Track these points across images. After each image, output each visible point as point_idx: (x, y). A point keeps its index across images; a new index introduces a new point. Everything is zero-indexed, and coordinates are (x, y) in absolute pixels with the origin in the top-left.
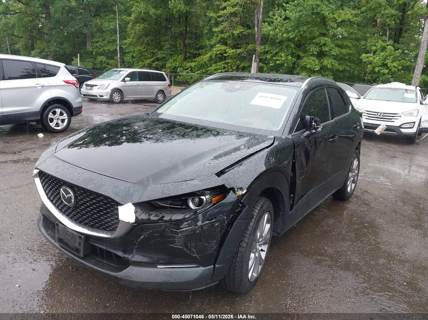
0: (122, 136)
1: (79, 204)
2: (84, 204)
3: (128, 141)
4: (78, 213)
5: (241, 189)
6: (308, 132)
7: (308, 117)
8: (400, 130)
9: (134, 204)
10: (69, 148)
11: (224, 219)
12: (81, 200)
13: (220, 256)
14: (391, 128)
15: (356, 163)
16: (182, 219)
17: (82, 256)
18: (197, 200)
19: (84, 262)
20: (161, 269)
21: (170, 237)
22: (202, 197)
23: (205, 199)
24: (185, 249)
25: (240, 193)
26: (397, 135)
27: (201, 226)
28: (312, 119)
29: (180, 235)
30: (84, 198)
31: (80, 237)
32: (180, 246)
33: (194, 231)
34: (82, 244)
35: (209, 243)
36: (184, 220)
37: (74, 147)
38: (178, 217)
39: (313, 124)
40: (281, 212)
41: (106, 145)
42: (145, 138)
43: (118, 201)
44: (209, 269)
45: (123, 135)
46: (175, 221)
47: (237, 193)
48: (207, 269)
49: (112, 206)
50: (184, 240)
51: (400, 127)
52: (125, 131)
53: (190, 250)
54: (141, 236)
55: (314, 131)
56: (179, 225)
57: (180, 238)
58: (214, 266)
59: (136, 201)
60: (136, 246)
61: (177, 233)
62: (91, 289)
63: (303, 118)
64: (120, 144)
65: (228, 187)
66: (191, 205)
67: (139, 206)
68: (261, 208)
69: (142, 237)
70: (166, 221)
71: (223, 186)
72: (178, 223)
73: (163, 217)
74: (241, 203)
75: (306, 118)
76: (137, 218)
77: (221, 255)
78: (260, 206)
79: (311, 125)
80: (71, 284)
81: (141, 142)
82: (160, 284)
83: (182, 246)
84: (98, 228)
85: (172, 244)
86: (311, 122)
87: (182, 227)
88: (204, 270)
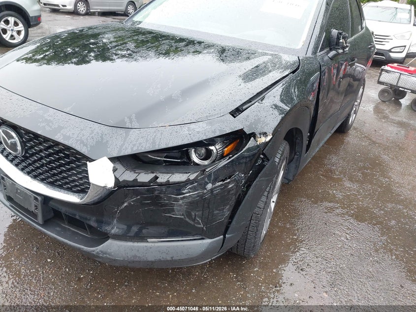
0: (89, 52)
1: (29, 154)
2: (36, 153)
3: (97, 58)
4: (30, 164)
5: (265, 134)
6: (333, 53)
7: (335, 32)
8: (389, 55)
9: (112, 159)
10: (26, 62)
11: (242, 177)
12: (32, 147)
13: (232, 224)
14: (381, 52)
15: (361, 90)
16: (186, 181)
17: (41, 223)
18: (203, 151)
19: (45, 231)
20: (153, 244)
21: (166, 205)
22: (212, 148)
23: (215, 151)
24: (187, 219)
25: (262, 140)
26: (386, 60)
27: (212, 190)
28: (340, 34)
29: (181, 202)
30: (35, 146)
31: (36, 199)
32: (180, 215)
33: (201, 196)
34: (40, 207)
35: (220, 210)
36: (188, 182)
37: (32, 62)
38: (178, 177)
39: (341, 41)
40: (296, 156)
41: (72, 63)
42: (116, 55)
43: (86, 153)
44: (218, 240)
45: (91, 50)
46: (175, 183)
47: (259, 139)
48: (214, 241)
49: (78, 160)
50: (187, 208)
51: (390, 51)
52: (93, 44)
53: (194, 220)
54: (123, 203)
55: (341, 51)
56: (180, 190)
57: (181, 205)
58: (225, 237)
59: (115, 154)
60: (117, 215)
61: (177, 200)
62: (59, 254)
63: (329, 33)
64: (89, 62)
65: (248, 131)
66: (195, 158)
67: (119, 160)
68: (282, 155)
69: (125, 204)
70: (161, 185)
71: (241, 132)
72: (178, 187)
73: (157, 178)
74: (263, 154)
75: (332, 33)
76: (116, 179)
77: (234, 222)
78: (281, 152)
79: (338, 43)
80: (33, 248)
81: (112, 60)
82: (152, 262)
83: (183, 215)
84: (60, 187)
85: (169, 213)
86: (338, 38)
87: (184, 192)
88: (211, 243)
